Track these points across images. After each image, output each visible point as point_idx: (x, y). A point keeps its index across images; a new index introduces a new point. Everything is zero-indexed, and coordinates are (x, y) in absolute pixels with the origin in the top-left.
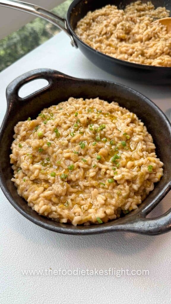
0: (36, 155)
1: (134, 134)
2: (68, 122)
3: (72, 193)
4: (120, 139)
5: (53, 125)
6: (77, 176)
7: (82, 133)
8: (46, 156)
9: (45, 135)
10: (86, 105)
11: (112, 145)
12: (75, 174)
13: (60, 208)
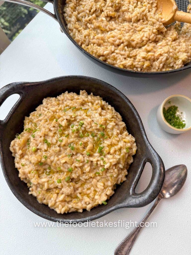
0: (39, 169)
1: (108, 122)
2: (52, 129)
3: (78, 187)
4: (98, 130)
5: (41, 137)
6: (77, 175)
7: (68, 136)
8: (47, 167)
9: (38, 147)
10: (60, 106)
11: (94, 137)
12: (75, 173)
13: (74, 203)
